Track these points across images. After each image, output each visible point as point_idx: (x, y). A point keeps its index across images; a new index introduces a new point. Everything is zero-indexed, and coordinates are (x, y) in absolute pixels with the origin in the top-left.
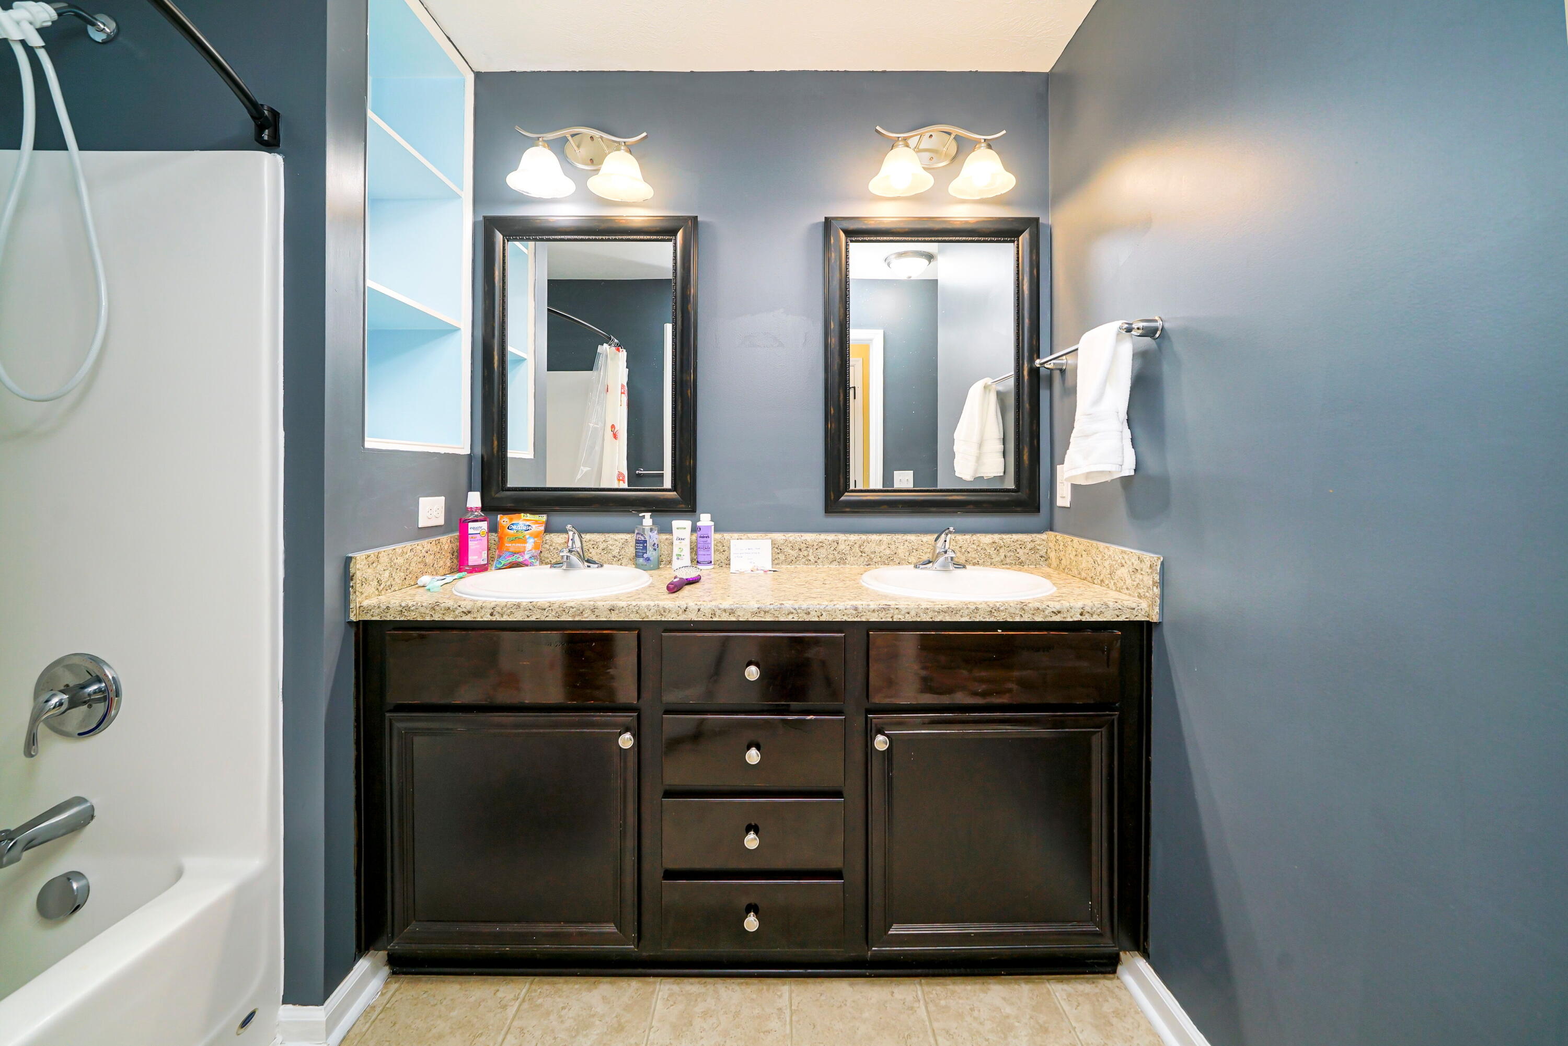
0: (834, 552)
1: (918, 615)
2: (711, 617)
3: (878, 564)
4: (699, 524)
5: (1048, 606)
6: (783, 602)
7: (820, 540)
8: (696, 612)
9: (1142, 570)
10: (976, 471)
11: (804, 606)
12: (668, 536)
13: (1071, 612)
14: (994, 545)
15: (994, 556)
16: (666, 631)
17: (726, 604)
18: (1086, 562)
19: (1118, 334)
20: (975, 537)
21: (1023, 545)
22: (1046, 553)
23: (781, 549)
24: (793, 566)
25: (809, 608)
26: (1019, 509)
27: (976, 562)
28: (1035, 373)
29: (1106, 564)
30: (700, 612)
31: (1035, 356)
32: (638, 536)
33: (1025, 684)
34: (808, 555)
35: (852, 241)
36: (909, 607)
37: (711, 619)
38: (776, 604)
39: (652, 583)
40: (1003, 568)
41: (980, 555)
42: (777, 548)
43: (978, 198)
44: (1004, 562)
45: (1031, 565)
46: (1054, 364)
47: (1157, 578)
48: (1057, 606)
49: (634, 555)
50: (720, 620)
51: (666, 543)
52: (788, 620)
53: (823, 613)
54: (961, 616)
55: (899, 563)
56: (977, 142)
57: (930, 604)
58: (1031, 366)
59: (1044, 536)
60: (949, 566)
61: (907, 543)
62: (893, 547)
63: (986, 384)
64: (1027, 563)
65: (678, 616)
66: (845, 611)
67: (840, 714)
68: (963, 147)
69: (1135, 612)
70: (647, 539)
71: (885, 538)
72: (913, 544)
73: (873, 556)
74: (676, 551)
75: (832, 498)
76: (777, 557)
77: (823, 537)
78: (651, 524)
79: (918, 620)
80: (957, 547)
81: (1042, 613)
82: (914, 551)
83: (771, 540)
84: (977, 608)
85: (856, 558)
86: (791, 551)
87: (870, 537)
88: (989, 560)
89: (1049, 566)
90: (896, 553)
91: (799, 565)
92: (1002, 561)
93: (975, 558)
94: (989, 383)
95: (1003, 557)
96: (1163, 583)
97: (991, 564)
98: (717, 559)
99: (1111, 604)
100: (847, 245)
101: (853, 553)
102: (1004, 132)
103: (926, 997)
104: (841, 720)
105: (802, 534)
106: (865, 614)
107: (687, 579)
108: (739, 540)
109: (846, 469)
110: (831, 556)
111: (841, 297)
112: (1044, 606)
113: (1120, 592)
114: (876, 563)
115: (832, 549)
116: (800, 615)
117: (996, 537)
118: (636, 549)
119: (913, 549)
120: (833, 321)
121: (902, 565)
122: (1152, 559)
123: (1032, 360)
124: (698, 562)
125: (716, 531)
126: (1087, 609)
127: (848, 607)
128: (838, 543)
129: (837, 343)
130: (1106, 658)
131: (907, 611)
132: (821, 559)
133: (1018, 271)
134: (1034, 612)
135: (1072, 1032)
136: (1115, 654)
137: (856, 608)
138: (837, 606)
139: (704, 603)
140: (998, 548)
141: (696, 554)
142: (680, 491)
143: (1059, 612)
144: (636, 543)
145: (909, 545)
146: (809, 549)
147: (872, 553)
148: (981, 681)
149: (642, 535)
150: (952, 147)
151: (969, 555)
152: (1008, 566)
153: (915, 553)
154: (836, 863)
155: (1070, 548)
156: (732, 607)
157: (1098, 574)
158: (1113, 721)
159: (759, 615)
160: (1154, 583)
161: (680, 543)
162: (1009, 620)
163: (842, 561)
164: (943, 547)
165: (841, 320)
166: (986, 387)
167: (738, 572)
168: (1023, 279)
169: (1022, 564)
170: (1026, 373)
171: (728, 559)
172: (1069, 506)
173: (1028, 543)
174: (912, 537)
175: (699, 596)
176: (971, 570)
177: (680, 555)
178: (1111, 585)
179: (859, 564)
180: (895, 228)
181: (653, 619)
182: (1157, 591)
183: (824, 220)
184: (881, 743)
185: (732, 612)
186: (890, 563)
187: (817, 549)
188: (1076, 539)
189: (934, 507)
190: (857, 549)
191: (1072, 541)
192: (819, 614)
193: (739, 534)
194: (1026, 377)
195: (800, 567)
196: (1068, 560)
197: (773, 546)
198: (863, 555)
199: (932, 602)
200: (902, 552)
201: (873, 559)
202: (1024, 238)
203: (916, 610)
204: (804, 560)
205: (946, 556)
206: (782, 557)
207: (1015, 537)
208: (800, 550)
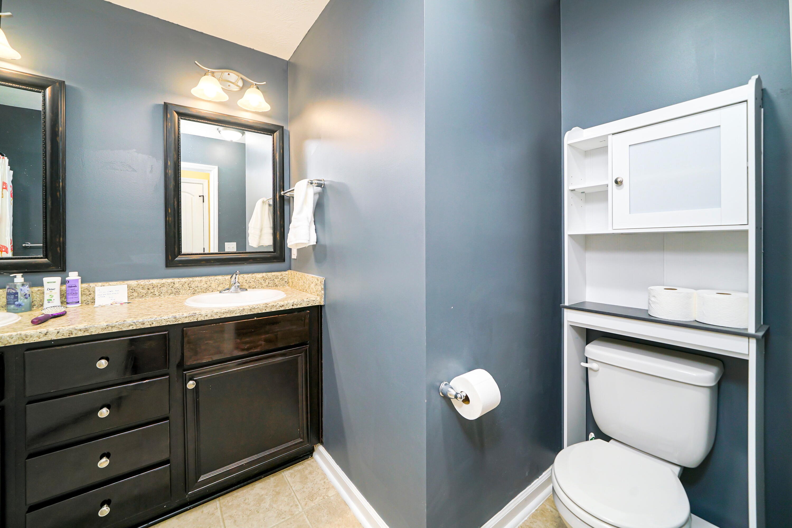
0: (172, 289)
1: (212, 316)
2: (69, 336)
3: (200, 293)
4: (67, 279)
5: (278, 304)
6: (126, 320)
7: (162, 283)
8: (56, 334)
9: (318, 284)
10: (259, 243)
11: (141, 320)
12: (40, 288)
13: (288, 305)
14: (263, 278)
15: (263, 283)
16: (28, 350)
17: (81, 326)
18: (301, 283)
19: (308, 185)
20: (253, 275)
21: (277, 277)
22: (288, 280)
23: (134, 290)
24: (143, 299)
25: (144, 321)
26: (275, 261)
27: (254, 287)
28: (282, 198)
29: (307, 282)
30: (59, 334)
31: (282, 190)
32: (9, 290)
33: (268, 341)
34: (154, 292)
35: (182, 119)
36: (207, 313)
37: (69, 337)
38: (120, 321)
39: (20, 321)
40: (267, 289)
41: (256, 284)
42: (131, 289)
43: (254, 111)
44: (268, 286)
45: (281, 286)
46: (290, 194)
47: (323, 287)
48: (282, 303)
49: (6, 303)
50: (77, 336)
51: (38, 293)
52: (129, 329)
53: (153, 322)
54: (236, 314)
55: (212, 291)
56: (252, 84)
57: (219, 309)
58: (280, 194)
59: (287, 272)
60: (238, 290)
61: (216, 281)
62: (208, 283)
63: (263, 200)
64: (279, 285)
65: (39, 338)
66: (168, 320)
67: (167, 375)
68: (246, 85)
69: (315, 302)
70: (19, 291)
71: (204, 279)
72: (220, 280)
73: (196, 289)
74: (47, 297)
75: (170, 258)
76: (131, 294)
77: (164, 281)
78: (23, 281)
79: (212, 319)
80: (244, 281)
81: (275, 307)
82: (221, 284)
83: (127, 285)
84: (244, 309)
85: (186, 291)
86: (142, 290)
87: (194, 279)
88: (261, 286)
89: (289, 286)
90: (210, 286)
91: (148, 298)
92: (267, 285)
93: (254, 285)
94: (265, 200)
95: (267, 283)
96: (325, 289)
97: (262, 287)
98: (85, 300)
99: (305, 300)
100: (179, 120)
101: (184, 288)
102: (265, 83)
103: (221, 505)
104: (167, 378)
105: (150, 280)
106: (181, 319)
107: (52, 315)
108: (102, 287)
109: (179, 242)
110: (170, 291)
111: (175, 148)
112: (276, 304)
113: (312, 294)
114: (198, 292)
115: (171, 287)
116: (138, 325)
117: (264, 274)
118: (7, 299)
119: (220, 283)
120: (170, 161)
121: (214, 292)
122: (322, 279)
123: (280, 192)
124: (67, 303)
125: (82, 282)
126: (295, 303)
127: (170, 317)
128: (174, 284)
129: (172, 173)
130: (303, 323)
131: (206, 315)
132: (163, 293)
133: (274, 149)
134: (271, 307)
135: (291, 488)
136: (307, 321)
137: (175, 317)
138: (163, 318)
139: (63, 328)
140: (265, 279)
141: (66, 298)
142: (51, 258)
143: (283, 306)
144: (7, 295)
145: (218, 281)
146: (154, 288)
147: (196, 287)
148: (246, 343)
149: (13, 289)
150: (240, 84)
151: (251, 284)
152: (270, 288)
153: (221, 285)
154: (165, 456)
155: (296, 277)
156: (86, 327)
157: (305, 287)
158: (307, 348)
159: (108, 329)
160: (322, 289)
161: (51, 292)
162: (259, 312)
163: (177, 293)
164: (235, 281)
165: (175, 161)
166: (263, 202)
167: (100, 306)
168: (276, 153)
169: (277, 286)
170: (278, 197)
171: (94, 299)
172: (296, 258)
173: (279, 276)
174: (220, 277)
175: (60, 323)
176: (250, 292)
177: (51, 300)
178: (309, 292)
179: (188, 294)
180: (208, 117)
181: (16, 343)
182: (323, 292)
183: (163, 104)
184: (191, 385)
185: (86, 330)
186: (207, 291)
187: (160, 288)
188: (298, 273)
189: (232, 261)
190: (187, 286)
191: (297, 274)
192: (151, 323)
193: (102, 283)
194: (278, 199)
195: (149, 298)
196: (295, 282)
197: (129, 288)
198: (191, 288)
199: (220, 309)
200: (213, 285)
201: (196, 290)
202: (277, 134)
203: (211, 314)
204: (151, 295)
205: (235, 285)
206: (135, 294)
207: (273, 274)
208: (149, 289)
